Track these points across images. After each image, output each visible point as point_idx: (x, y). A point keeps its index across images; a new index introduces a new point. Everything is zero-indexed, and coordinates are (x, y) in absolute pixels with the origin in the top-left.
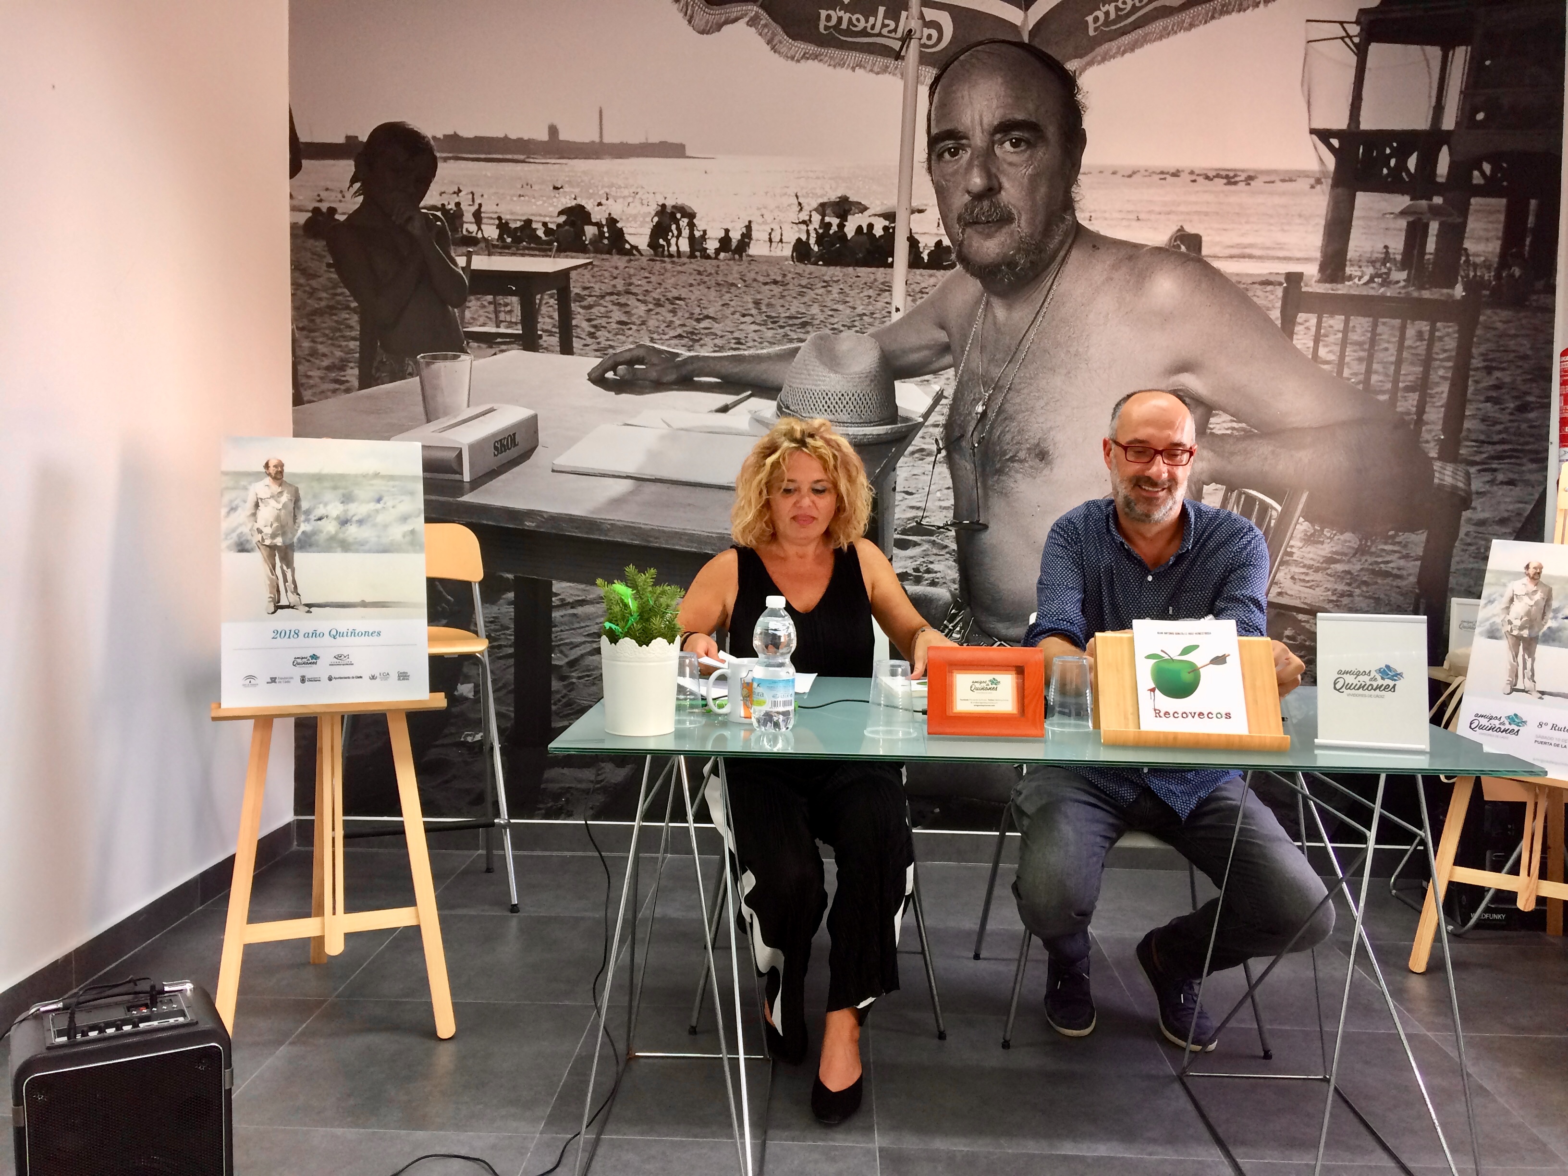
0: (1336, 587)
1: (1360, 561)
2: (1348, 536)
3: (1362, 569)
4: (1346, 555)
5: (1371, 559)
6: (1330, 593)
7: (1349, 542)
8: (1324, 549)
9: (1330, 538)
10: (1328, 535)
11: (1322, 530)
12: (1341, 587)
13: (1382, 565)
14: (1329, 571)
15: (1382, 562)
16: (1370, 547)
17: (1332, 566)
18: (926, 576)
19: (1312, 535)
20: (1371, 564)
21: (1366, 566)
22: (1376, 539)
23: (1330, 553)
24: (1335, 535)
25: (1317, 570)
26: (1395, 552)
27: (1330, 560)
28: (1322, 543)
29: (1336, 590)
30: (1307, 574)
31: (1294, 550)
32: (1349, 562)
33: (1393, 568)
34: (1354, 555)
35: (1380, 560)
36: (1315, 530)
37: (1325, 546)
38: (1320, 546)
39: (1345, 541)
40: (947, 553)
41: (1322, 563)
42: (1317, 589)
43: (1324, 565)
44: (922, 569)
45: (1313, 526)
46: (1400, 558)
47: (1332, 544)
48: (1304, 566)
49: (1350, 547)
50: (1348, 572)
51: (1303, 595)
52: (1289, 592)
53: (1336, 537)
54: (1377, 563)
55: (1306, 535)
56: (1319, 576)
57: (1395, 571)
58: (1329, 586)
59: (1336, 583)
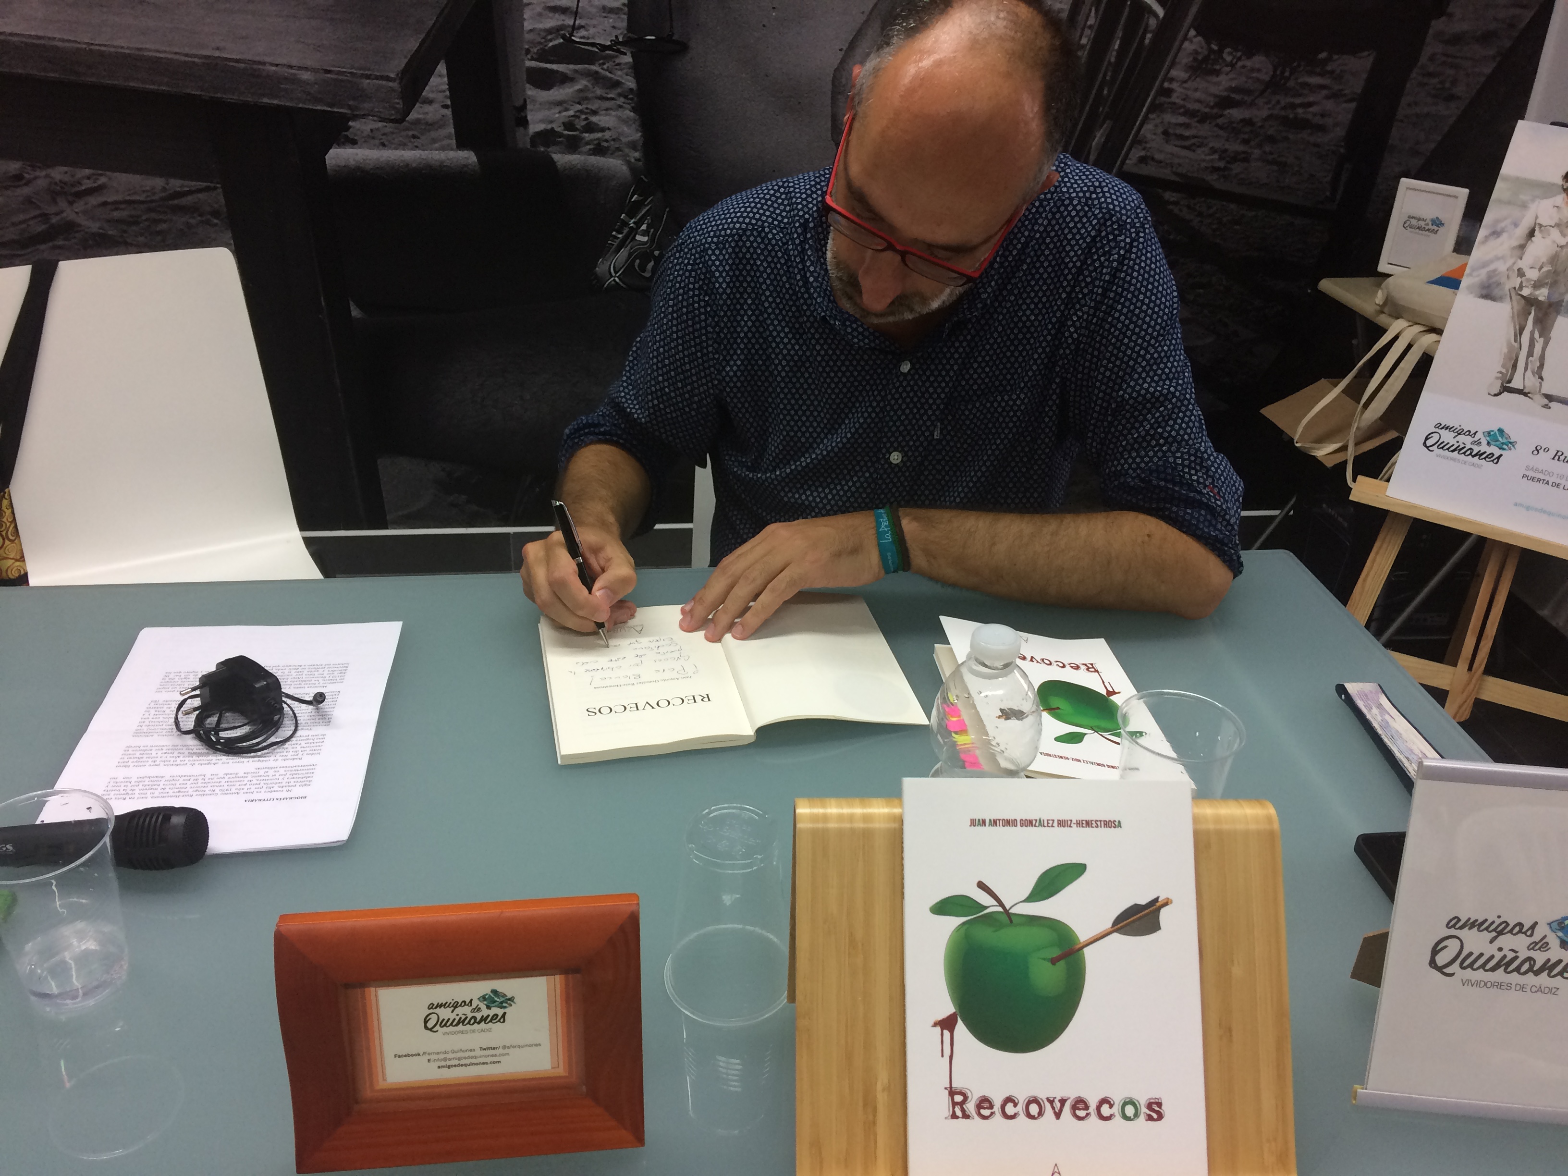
0: (1227, 146)
1: (1267, 103)
2: (1258, 61)
3: (1270, 117)
4: (1249, 92)
5: (1285, 100)
6: (1216, 156)
7: (1259, 70)
8: (1218, 84)
9: (1232, 65)
10: (1229, 59)
11: (1221, 51)
12: (1236, 147)
13: (1300, 111)
14: (1220, 121)
15: (1302, 105)
16: (1288, 79)
17: (1227, 112)
18: (587, 135)
19: (1206, 59)
20: (1284, 108)
21: (1275, 112)
22: (1299, 66)
23: (1226, 90)
24: (1239, 59)
25: (1204, 119)
26: (1323, 87)
27: (1225, 102)
28: (1217, 73)
29: (1226, 151)
30: (1187, 126)
31: (1174, 86)
32: (1252, 104)
33: (1315, 115)
34: (1262, 92)
35: (1298, 101)
36: (1211, 51)
37: (1222, 78)
38: (1215, 79)
39: (1253, 70)
40: (620, 95)
41: (1212, 108)
42: (1199, 151)
43: (1215, 111)
44: (580, 123)
45: (1208, 43)
46: (1327, 97)
47: (1231, 76)
48: (1184, 114)
49: (1258, 79)
50: (1248, 122)
51: (1176, 161)
52: (1158, 156)
53: (1240, 64)
54: (1293, 106)
55: (1195, 59)
56: (1205, 130)
57: (1318, 120)
58: (1217, 144)
59: (1227, 140)
